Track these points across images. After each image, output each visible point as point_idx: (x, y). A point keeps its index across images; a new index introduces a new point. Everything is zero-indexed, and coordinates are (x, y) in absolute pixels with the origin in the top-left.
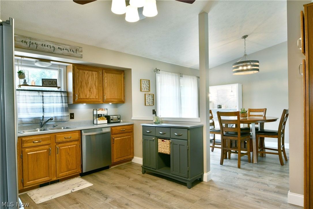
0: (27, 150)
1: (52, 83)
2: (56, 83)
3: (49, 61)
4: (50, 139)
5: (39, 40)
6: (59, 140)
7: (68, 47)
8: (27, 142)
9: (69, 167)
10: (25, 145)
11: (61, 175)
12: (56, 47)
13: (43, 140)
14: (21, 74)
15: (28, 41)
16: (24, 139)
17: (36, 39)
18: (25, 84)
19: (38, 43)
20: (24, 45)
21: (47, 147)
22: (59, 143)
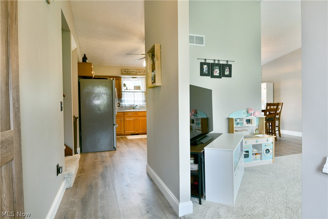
0: (126, 118)
1: (138, 88)
2: (140, 88)
3: (136, 78)
4: (135, 114)
5: (130, 70)
6: (139, 115)
7: (143, 71)
8: (126, 114)
9: (143, 128)
10: (125, 116)
11: (139, 131)
12: (138, 71)
13: (132, 114)
14: (125, 85)
15: (126, 71)
16: (125, 113)
17: (129, 70)
18: (127, 89)
19: (130, 71)
20: (125, 73)
21: (134, 117)
22: (139, 116)
